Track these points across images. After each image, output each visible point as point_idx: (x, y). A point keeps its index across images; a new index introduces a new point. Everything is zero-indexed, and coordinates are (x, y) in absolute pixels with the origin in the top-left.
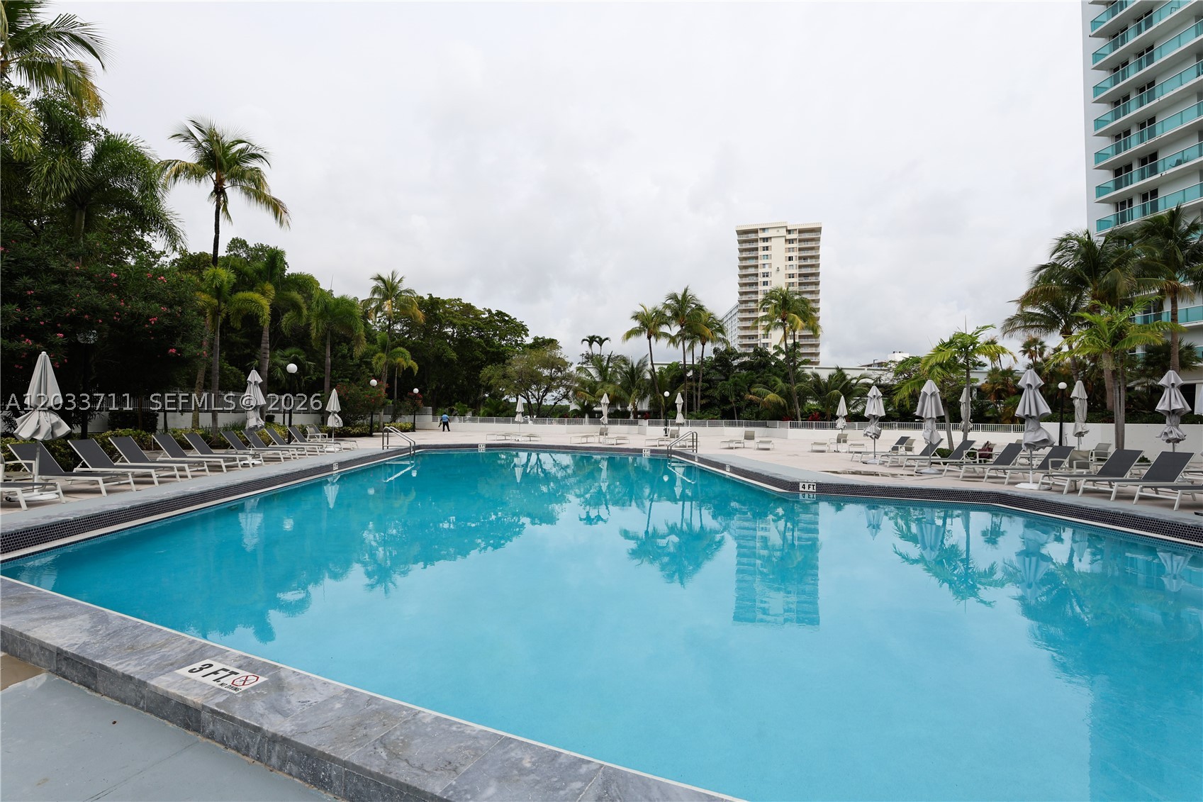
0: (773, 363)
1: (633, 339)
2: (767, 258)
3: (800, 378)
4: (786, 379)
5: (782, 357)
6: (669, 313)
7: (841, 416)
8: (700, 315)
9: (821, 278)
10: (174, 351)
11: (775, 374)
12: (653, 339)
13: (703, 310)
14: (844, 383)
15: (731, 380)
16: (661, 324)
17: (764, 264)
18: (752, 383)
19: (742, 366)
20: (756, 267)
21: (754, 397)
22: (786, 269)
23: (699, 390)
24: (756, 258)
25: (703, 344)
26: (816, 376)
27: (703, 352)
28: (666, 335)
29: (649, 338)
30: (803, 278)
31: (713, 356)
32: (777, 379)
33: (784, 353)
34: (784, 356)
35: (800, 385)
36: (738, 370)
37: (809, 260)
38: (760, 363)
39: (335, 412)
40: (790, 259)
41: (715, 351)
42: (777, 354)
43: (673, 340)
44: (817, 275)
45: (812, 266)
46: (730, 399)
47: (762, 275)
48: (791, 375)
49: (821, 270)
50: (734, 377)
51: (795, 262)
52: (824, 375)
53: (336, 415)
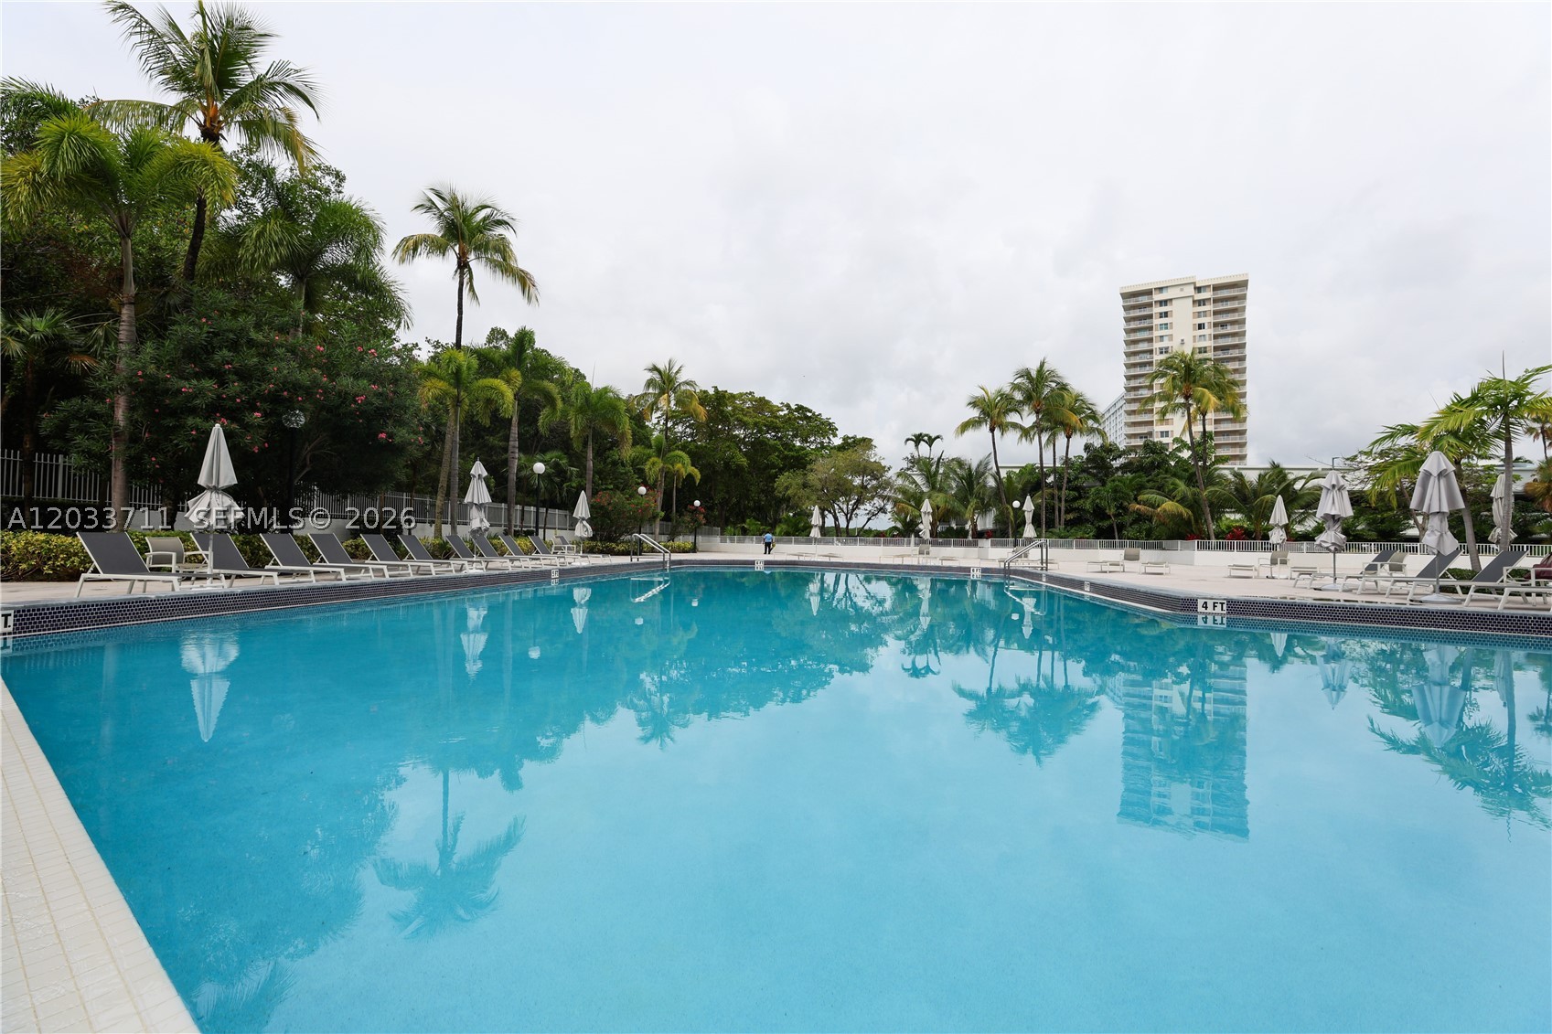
0: (1173, 463)
1: (970, 433)
2: (1166, 328)
3: (1211, 480)
4: (1191, 480)
5: (1186, 454)
6: (1018, 396)
7: (1277, 525)
8: (1062, 397)
9: (1248, 351)
10: (383, 435)
11: (1175, 475)
12: (997, 432)
13: (1067, 390)
14: (1284, 485)
15: (1109, 485)
16: (1008, 411)
17: (1162, 337)
18: (1140, 488)
19: (1124, 468)
20: (1150, 340)
21: (1142, 508)
22: (1194, 341)
23: (1063, 499)
24: (1151, 328)
25: (1069, 437)
26: (1238, 475)
27: (1068, 447)
28: (1015, 426)
29: (992, 430)
30: (1220, 352)
31: (1085, 456)
32: (1178, 481)
33: (1189, 448)
34: (1190, 453)
35: (1213, 489)
36: (1120, 473)
37: (1229, 327)
38: (1152, 463)
39: (583, 519)
40: (1201, 326)
41: (1087, 447)
42: (1179, 450)
43: (1026, 433)
44: (1242, 346)
45: (1233, 335)
46: (1107, 511)
47: (1158, 351)
48: (1200, 476)
49: (1248, 339)
50: (1113, 481)
51: (1208, 331)
52: (1252, 477)
53: (585, 522)
